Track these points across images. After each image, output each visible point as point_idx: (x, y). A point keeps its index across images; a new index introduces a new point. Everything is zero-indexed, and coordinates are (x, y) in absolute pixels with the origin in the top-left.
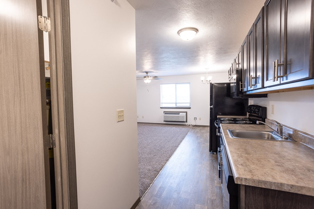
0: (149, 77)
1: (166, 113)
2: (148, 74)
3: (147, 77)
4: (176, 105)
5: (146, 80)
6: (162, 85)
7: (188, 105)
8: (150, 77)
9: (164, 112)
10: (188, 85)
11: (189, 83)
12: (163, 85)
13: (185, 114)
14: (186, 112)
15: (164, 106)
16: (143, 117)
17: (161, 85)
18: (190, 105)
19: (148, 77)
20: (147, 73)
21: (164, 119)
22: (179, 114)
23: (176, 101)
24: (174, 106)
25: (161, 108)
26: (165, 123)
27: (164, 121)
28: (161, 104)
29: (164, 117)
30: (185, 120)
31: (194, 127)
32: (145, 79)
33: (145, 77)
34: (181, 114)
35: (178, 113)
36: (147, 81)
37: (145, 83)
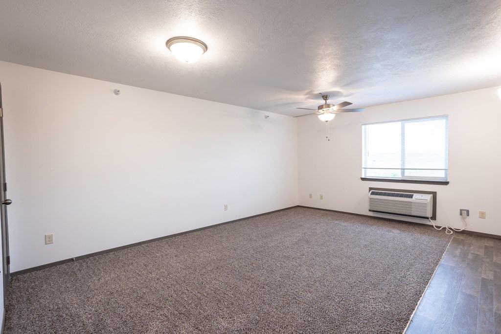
0: (331, 105)
1: (374, 191)
2: (327, 101)
3: (324, 106)
4: (403, 174)
5: (323, 114)
6: (367, 126)
7: (440, 175)
8: (334, 105)
9: (370, 189)
10: (442, 122)
11: (446, 116)
12: (369, 127)
13: (429, 197)
14: (434, 194)
15: (370, 174)
16: (321, 197)
17: (363, 127)
18: (446, 174)
19: (328, 106)
20: (325, 97)
21: (370, 206)
22: (411, 197)
23: (403, 164)
24: (398, 175)
25: (363, 179)
26: (371, 214)
27: (370, 211)
28: (363, 170)
29: (370, 201)
30: (429, 215)
31: (461, 237)
32: (321, 111)
33: (320, 107)
34: (416, 196)
35: (409, 194)
36: (326, 116)
37: (320, 120)
